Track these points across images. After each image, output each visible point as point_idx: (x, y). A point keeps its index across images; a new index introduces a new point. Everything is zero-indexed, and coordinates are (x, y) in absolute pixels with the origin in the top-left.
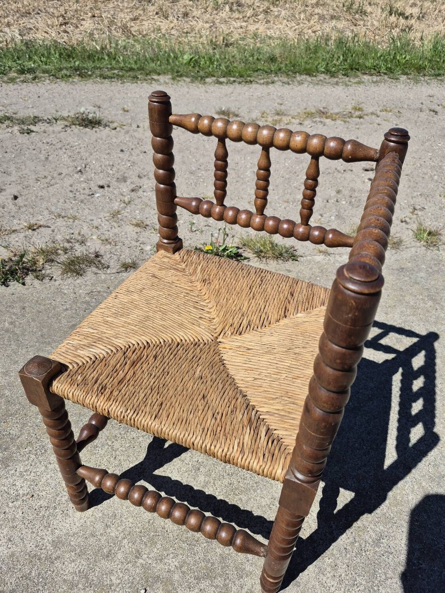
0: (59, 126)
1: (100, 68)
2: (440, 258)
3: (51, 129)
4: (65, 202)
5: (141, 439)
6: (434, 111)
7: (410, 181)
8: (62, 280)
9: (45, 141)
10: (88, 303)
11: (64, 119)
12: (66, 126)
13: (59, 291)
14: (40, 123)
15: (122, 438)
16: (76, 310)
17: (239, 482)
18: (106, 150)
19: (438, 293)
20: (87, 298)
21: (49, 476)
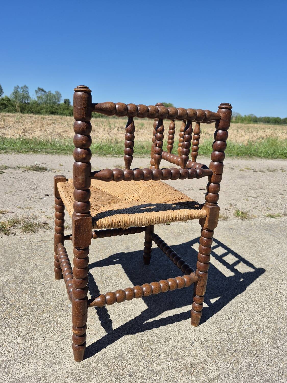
0: (21, 171)
1: (46, 149)
2: (251, 224)
3: (16, 172)
4: (24, 202)
6: (232, 168)
7: (226, 194)
8: (22, 235)
9: (11, 177)
10: (39, 246)
11: (23, 167)
12: (25, 170)
13: (20, 240)
14: (9, 169)
15: (64, 317)
16: (31, 250)
17: (149, 338)
18: (50, 181)
19: (254, 239)
20: (38, 244)
21: (10, 341)
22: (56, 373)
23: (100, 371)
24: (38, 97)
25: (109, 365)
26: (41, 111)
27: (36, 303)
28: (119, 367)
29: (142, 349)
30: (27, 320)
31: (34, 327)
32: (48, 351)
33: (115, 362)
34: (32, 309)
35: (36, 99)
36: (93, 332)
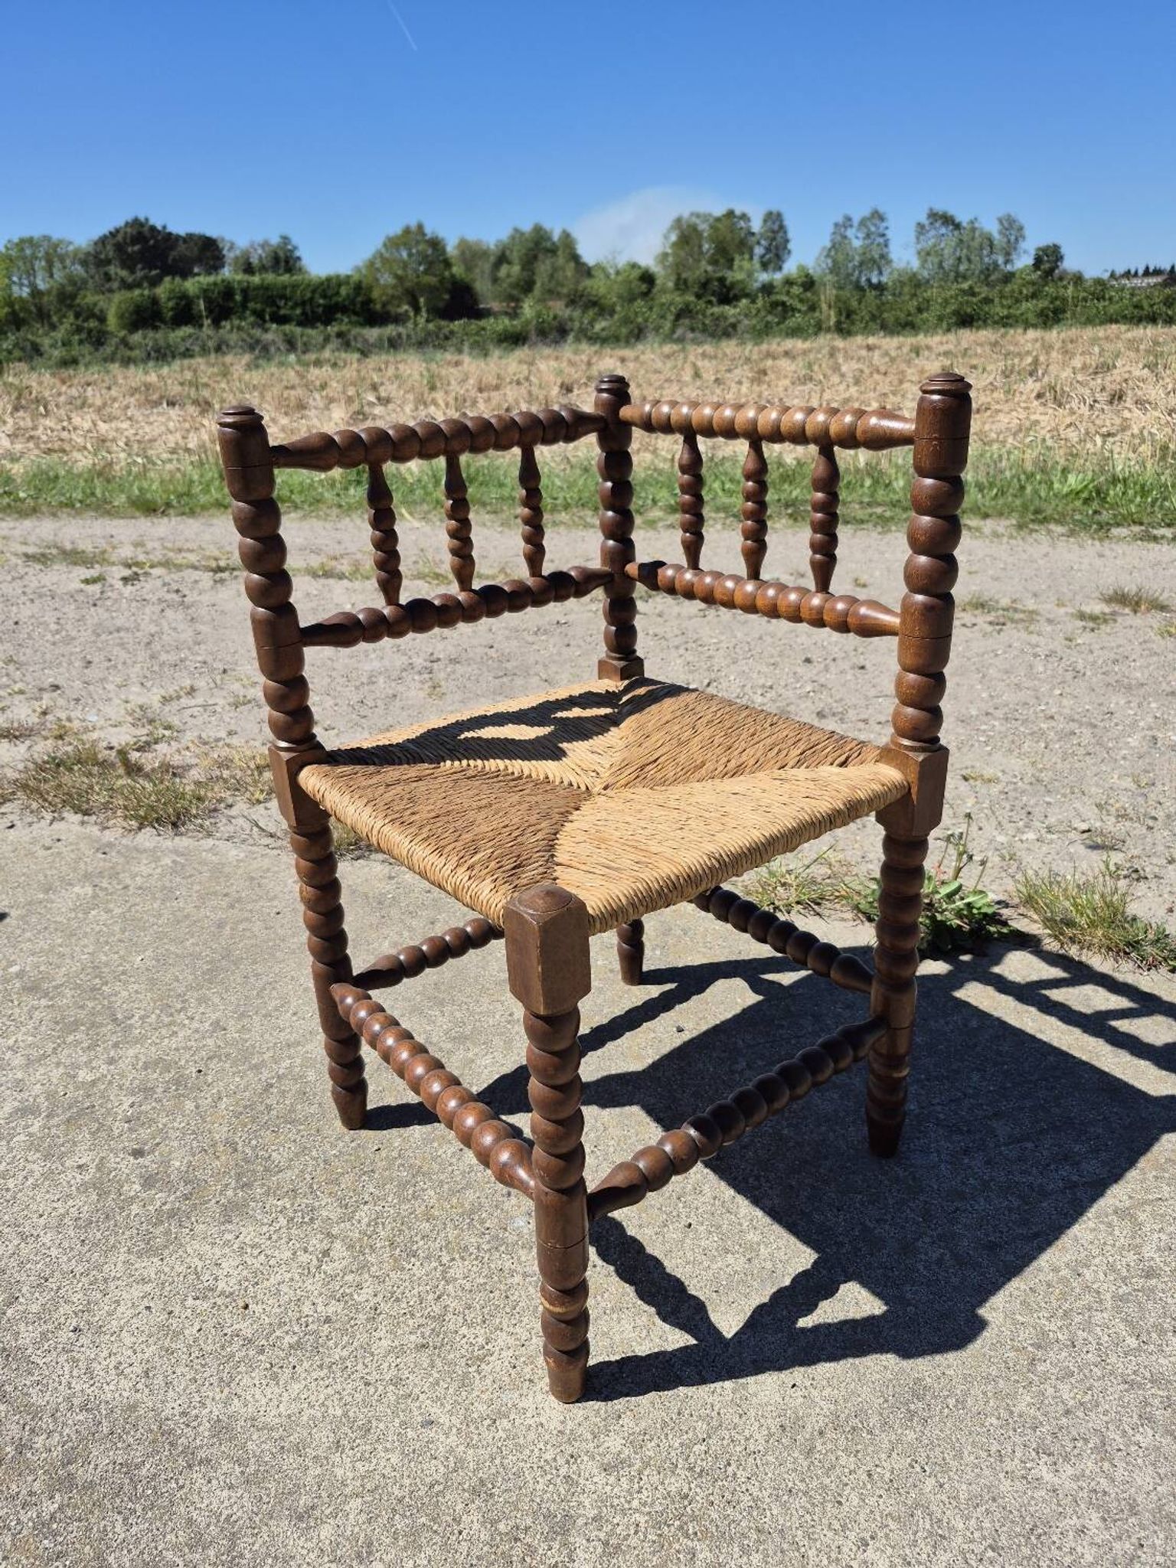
5: (517, 1279)
15: (476, 1259)
18: (772, 656)
21: (289, 1276)
22: (336, 1458)
23: (460, 1533)
24: (925, 255)
25: (502, 1527)
26: (918, 320)
27: (425, 1169)
28: (528, 1559)
29: (655, 1538)
30: (369, 1225)
31: (372, 1259)
32: (360, 1367)
33: (527, 1529)
34: (403, 1185)
35: (915, 264)
36: (528, 1369)
